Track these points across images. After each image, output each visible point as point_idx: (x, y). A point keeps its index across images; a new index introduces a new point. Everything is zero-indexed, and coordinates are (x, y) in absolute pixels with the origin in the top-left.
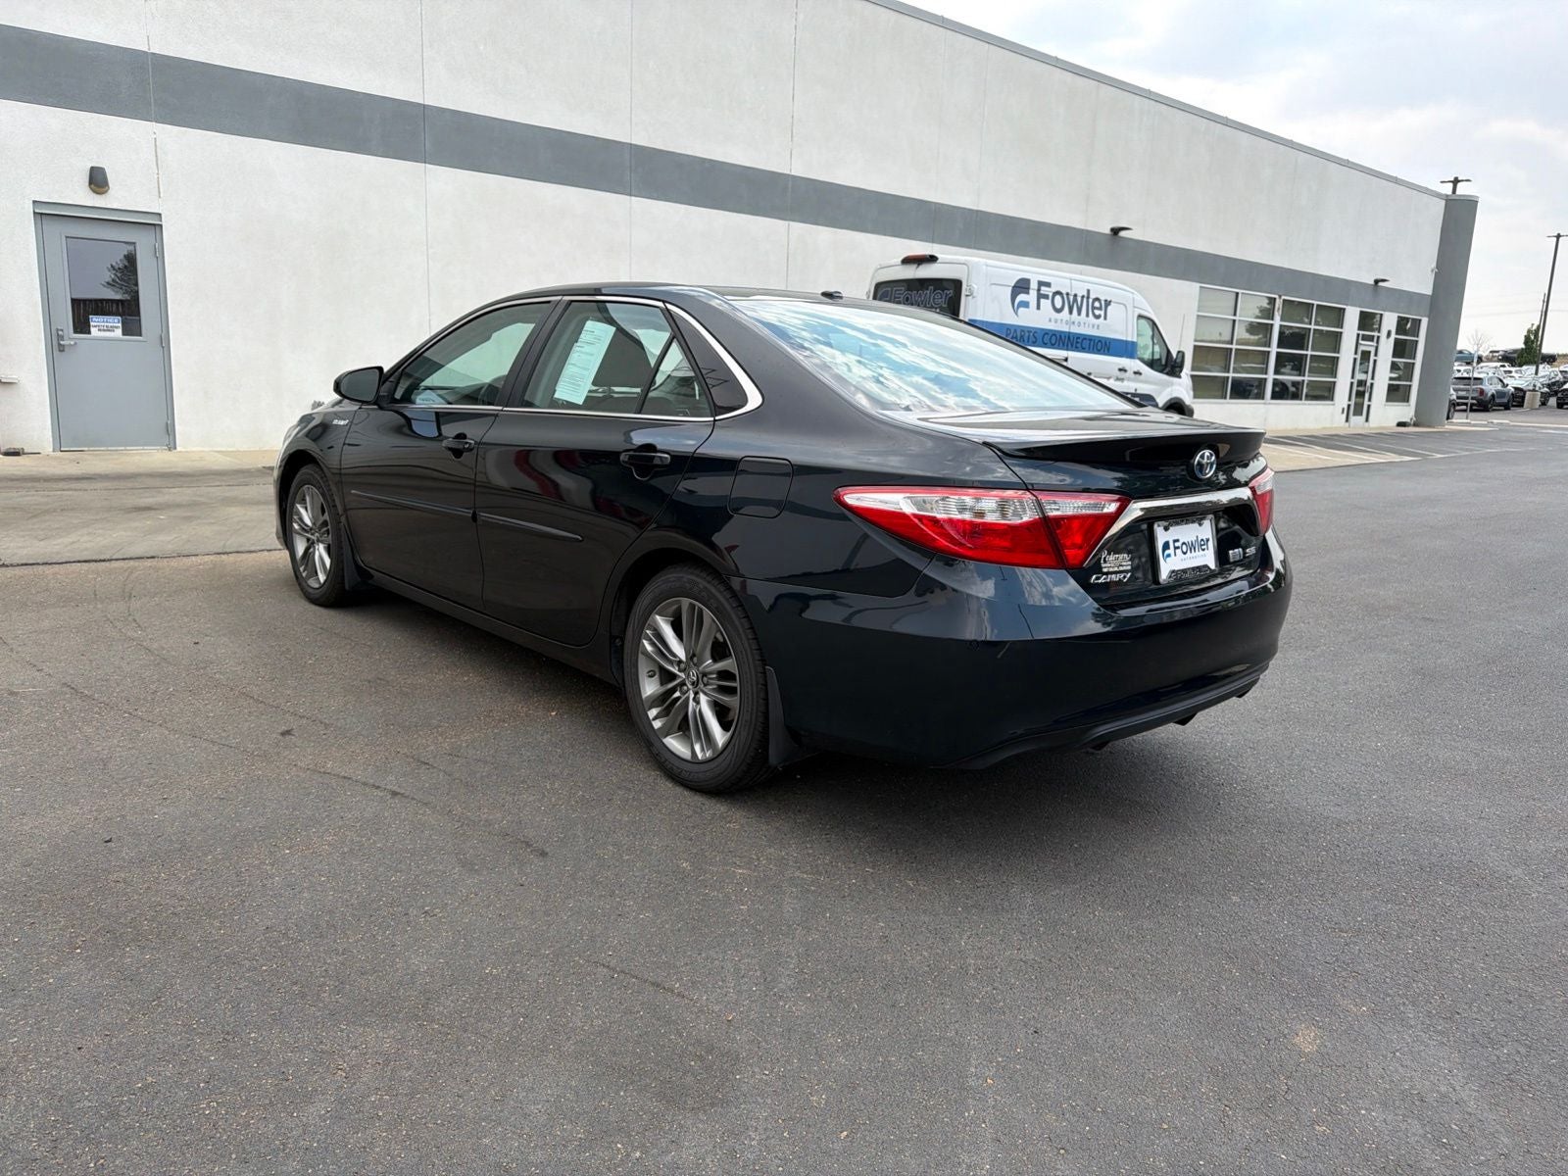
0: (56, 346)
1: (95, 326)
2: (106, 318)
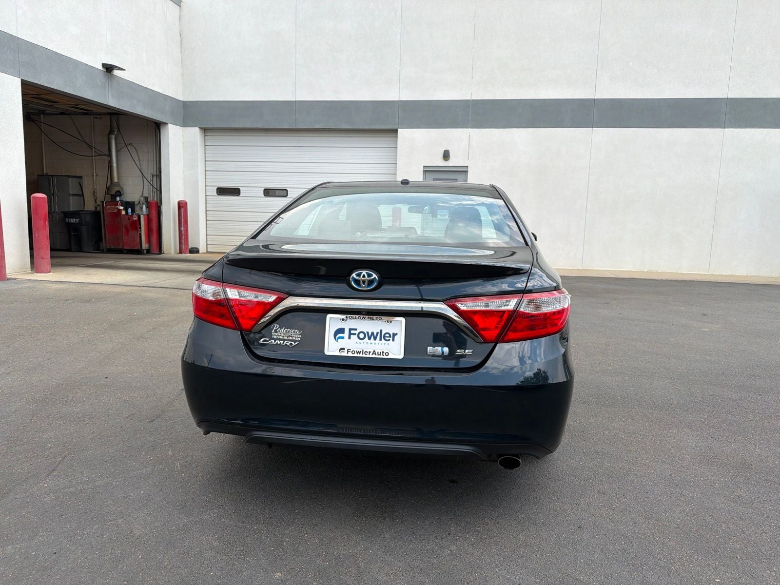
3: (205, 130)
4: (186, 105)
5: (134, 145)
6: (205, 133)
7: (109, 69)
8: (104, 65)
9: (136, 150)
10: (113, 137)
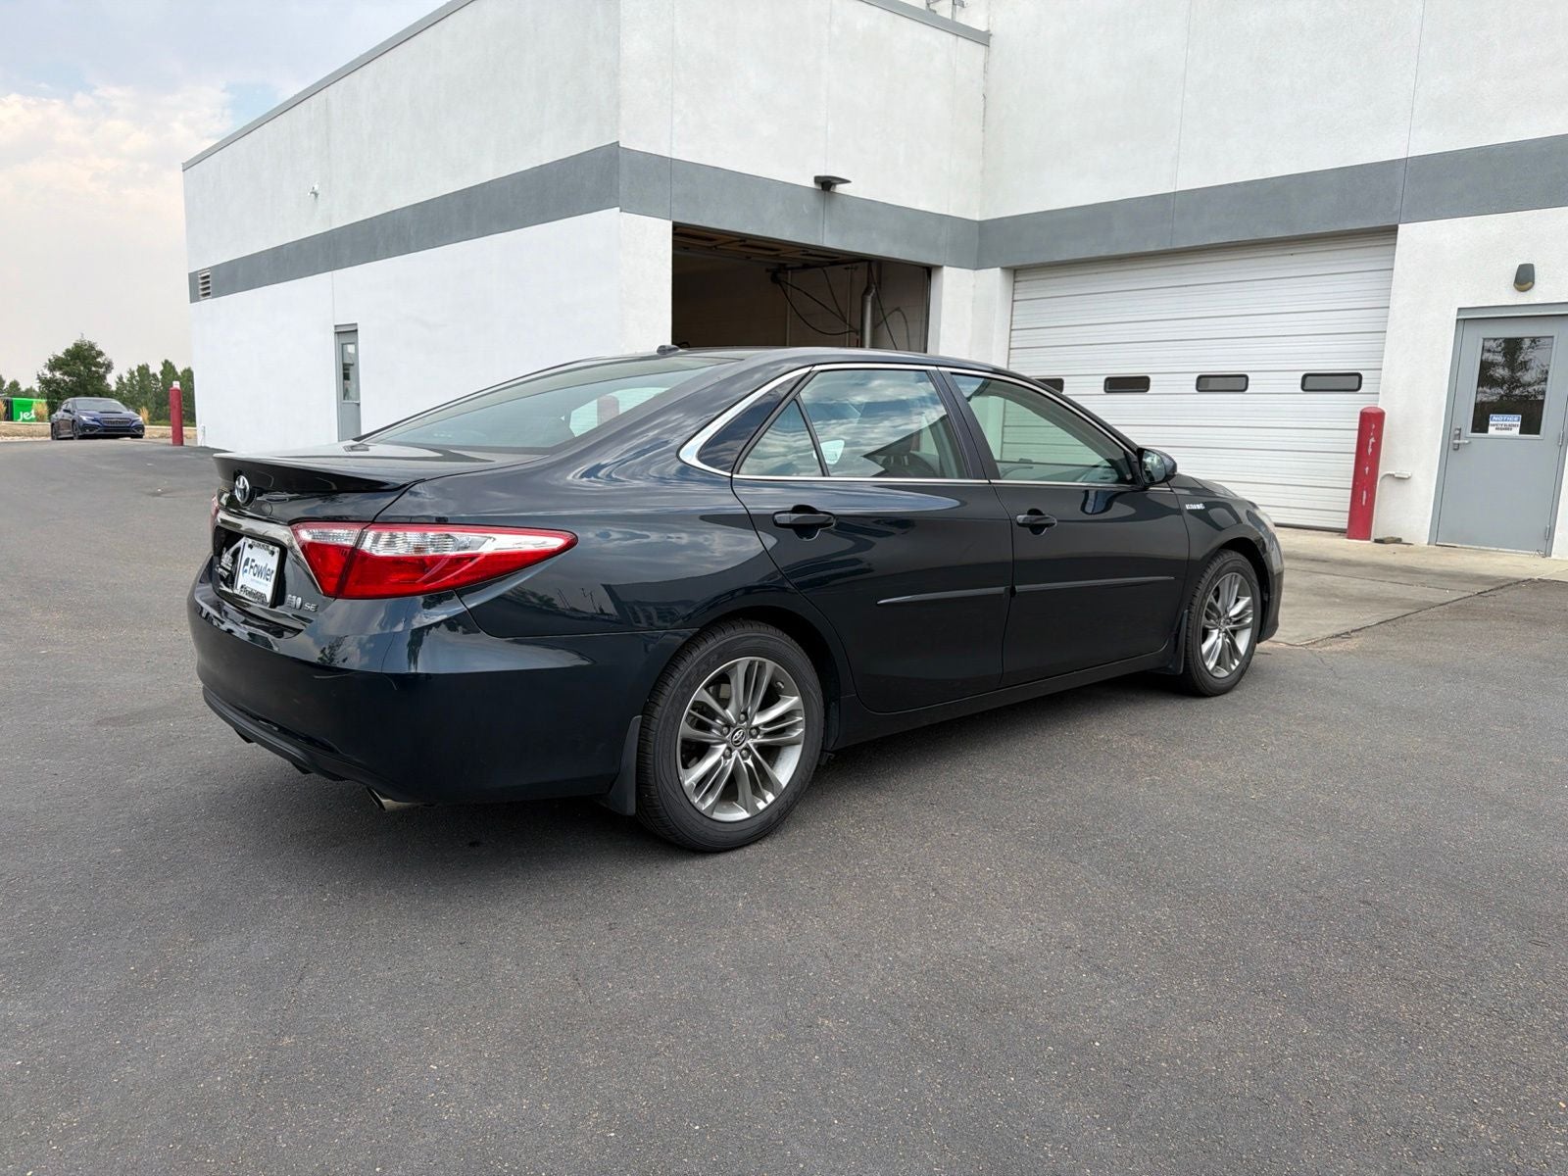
0: (1452, 445)
1: (1493, 425)
2: (1506, 416)
3: (1016, 273)
4: (985, 228)
5: (903, 310)
6: (1015, 277)
7: (826, 184)
8: (817, 179)
9: (905, 318)
10: (869, 298)
